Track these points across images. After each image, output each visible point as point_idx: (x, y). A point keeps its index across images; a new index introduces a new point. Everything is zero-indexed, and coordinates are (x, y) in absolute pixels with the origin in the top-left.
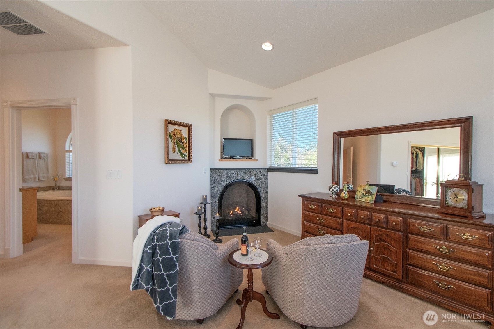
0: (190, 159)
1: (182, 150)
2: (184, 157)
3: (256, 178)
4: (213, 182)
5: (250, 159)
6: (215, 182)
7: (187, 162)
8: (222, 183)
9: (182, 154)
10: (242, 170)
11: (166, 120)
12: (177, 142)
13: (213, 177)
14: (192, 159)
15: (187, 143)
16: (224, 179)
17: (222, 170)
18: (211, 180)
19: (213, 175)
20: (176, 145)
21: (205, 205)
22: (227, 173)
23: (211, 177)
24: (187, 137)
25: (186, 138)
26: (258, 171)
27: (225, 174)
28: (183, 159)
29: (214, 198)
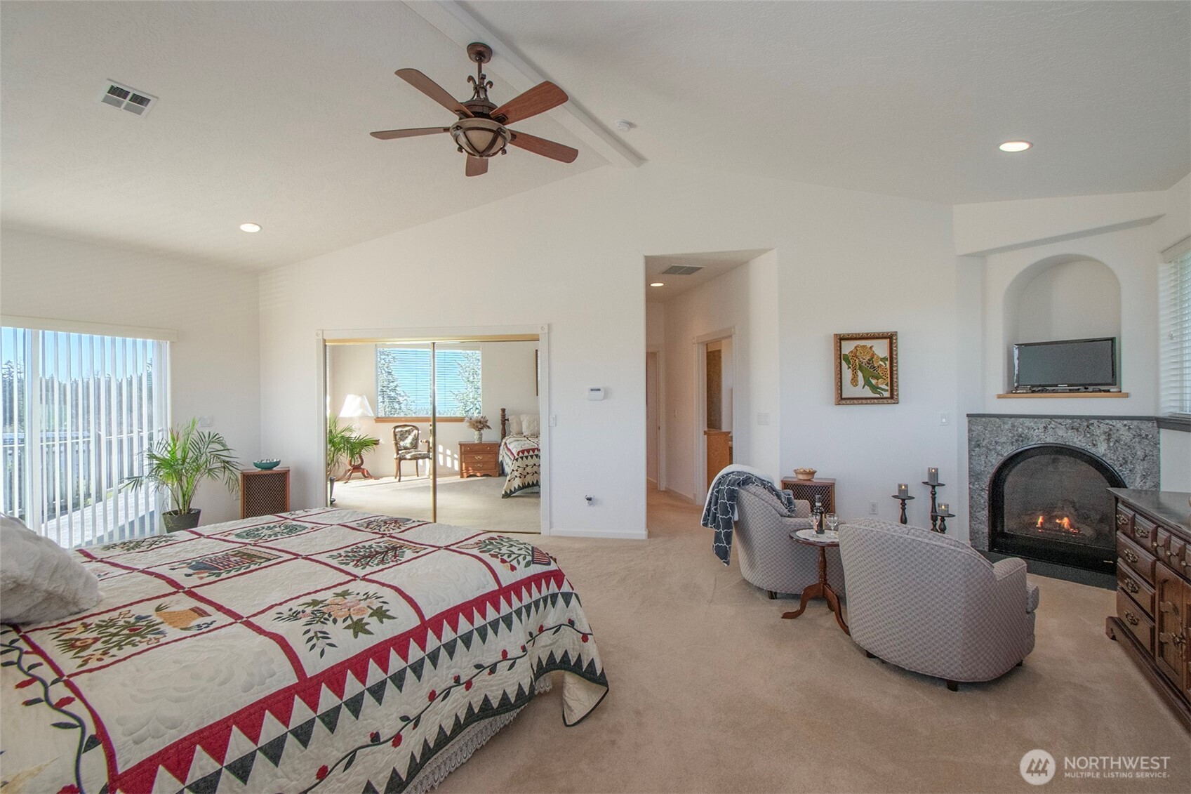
0: (893, 397)
1: (874, 382)
2: (879, 393)
3: (1112, 444)
4: (973, 443)
5: (1105, 391)
6: (979, 445)
7: (889, 401)
8: (1000, 448)
9: (874, 388)
10: (1059, 420)
11: (836, 335)
12: (861, 368)
13: (975, 434)
14: (897, 395)
15: (888, 366)
16: (1003, 439)
17: (998, 420)
18: (969, 440)
19: (973, 429)
20: (860, 374)
21: (934, 487)
22: (1013, 426)
23: (969, 432)
24: (888, 357)
25: (884, 359)
26: (1118, 424)
27: (1006, 427)
28: (878, 396)
29: (978, 479)
